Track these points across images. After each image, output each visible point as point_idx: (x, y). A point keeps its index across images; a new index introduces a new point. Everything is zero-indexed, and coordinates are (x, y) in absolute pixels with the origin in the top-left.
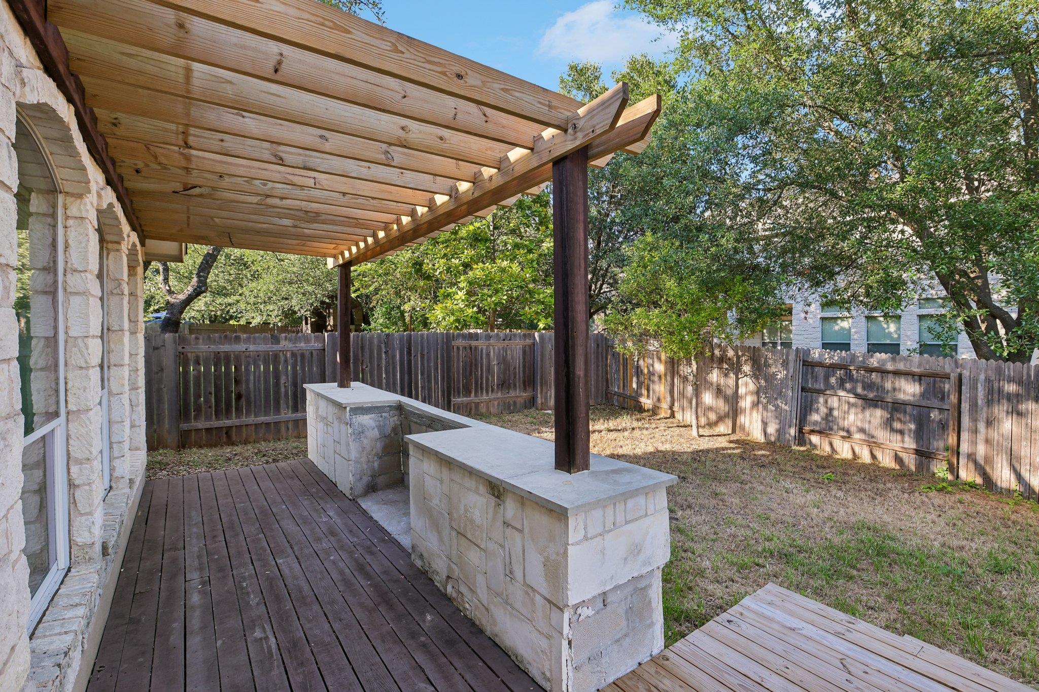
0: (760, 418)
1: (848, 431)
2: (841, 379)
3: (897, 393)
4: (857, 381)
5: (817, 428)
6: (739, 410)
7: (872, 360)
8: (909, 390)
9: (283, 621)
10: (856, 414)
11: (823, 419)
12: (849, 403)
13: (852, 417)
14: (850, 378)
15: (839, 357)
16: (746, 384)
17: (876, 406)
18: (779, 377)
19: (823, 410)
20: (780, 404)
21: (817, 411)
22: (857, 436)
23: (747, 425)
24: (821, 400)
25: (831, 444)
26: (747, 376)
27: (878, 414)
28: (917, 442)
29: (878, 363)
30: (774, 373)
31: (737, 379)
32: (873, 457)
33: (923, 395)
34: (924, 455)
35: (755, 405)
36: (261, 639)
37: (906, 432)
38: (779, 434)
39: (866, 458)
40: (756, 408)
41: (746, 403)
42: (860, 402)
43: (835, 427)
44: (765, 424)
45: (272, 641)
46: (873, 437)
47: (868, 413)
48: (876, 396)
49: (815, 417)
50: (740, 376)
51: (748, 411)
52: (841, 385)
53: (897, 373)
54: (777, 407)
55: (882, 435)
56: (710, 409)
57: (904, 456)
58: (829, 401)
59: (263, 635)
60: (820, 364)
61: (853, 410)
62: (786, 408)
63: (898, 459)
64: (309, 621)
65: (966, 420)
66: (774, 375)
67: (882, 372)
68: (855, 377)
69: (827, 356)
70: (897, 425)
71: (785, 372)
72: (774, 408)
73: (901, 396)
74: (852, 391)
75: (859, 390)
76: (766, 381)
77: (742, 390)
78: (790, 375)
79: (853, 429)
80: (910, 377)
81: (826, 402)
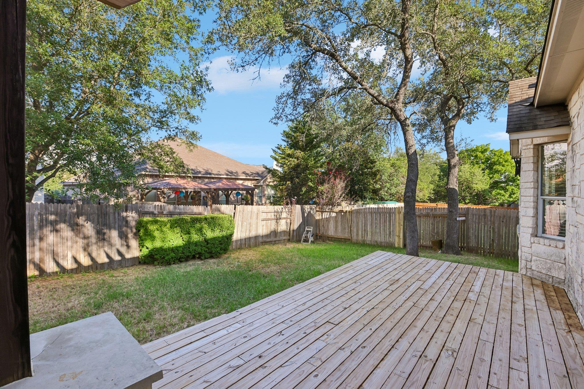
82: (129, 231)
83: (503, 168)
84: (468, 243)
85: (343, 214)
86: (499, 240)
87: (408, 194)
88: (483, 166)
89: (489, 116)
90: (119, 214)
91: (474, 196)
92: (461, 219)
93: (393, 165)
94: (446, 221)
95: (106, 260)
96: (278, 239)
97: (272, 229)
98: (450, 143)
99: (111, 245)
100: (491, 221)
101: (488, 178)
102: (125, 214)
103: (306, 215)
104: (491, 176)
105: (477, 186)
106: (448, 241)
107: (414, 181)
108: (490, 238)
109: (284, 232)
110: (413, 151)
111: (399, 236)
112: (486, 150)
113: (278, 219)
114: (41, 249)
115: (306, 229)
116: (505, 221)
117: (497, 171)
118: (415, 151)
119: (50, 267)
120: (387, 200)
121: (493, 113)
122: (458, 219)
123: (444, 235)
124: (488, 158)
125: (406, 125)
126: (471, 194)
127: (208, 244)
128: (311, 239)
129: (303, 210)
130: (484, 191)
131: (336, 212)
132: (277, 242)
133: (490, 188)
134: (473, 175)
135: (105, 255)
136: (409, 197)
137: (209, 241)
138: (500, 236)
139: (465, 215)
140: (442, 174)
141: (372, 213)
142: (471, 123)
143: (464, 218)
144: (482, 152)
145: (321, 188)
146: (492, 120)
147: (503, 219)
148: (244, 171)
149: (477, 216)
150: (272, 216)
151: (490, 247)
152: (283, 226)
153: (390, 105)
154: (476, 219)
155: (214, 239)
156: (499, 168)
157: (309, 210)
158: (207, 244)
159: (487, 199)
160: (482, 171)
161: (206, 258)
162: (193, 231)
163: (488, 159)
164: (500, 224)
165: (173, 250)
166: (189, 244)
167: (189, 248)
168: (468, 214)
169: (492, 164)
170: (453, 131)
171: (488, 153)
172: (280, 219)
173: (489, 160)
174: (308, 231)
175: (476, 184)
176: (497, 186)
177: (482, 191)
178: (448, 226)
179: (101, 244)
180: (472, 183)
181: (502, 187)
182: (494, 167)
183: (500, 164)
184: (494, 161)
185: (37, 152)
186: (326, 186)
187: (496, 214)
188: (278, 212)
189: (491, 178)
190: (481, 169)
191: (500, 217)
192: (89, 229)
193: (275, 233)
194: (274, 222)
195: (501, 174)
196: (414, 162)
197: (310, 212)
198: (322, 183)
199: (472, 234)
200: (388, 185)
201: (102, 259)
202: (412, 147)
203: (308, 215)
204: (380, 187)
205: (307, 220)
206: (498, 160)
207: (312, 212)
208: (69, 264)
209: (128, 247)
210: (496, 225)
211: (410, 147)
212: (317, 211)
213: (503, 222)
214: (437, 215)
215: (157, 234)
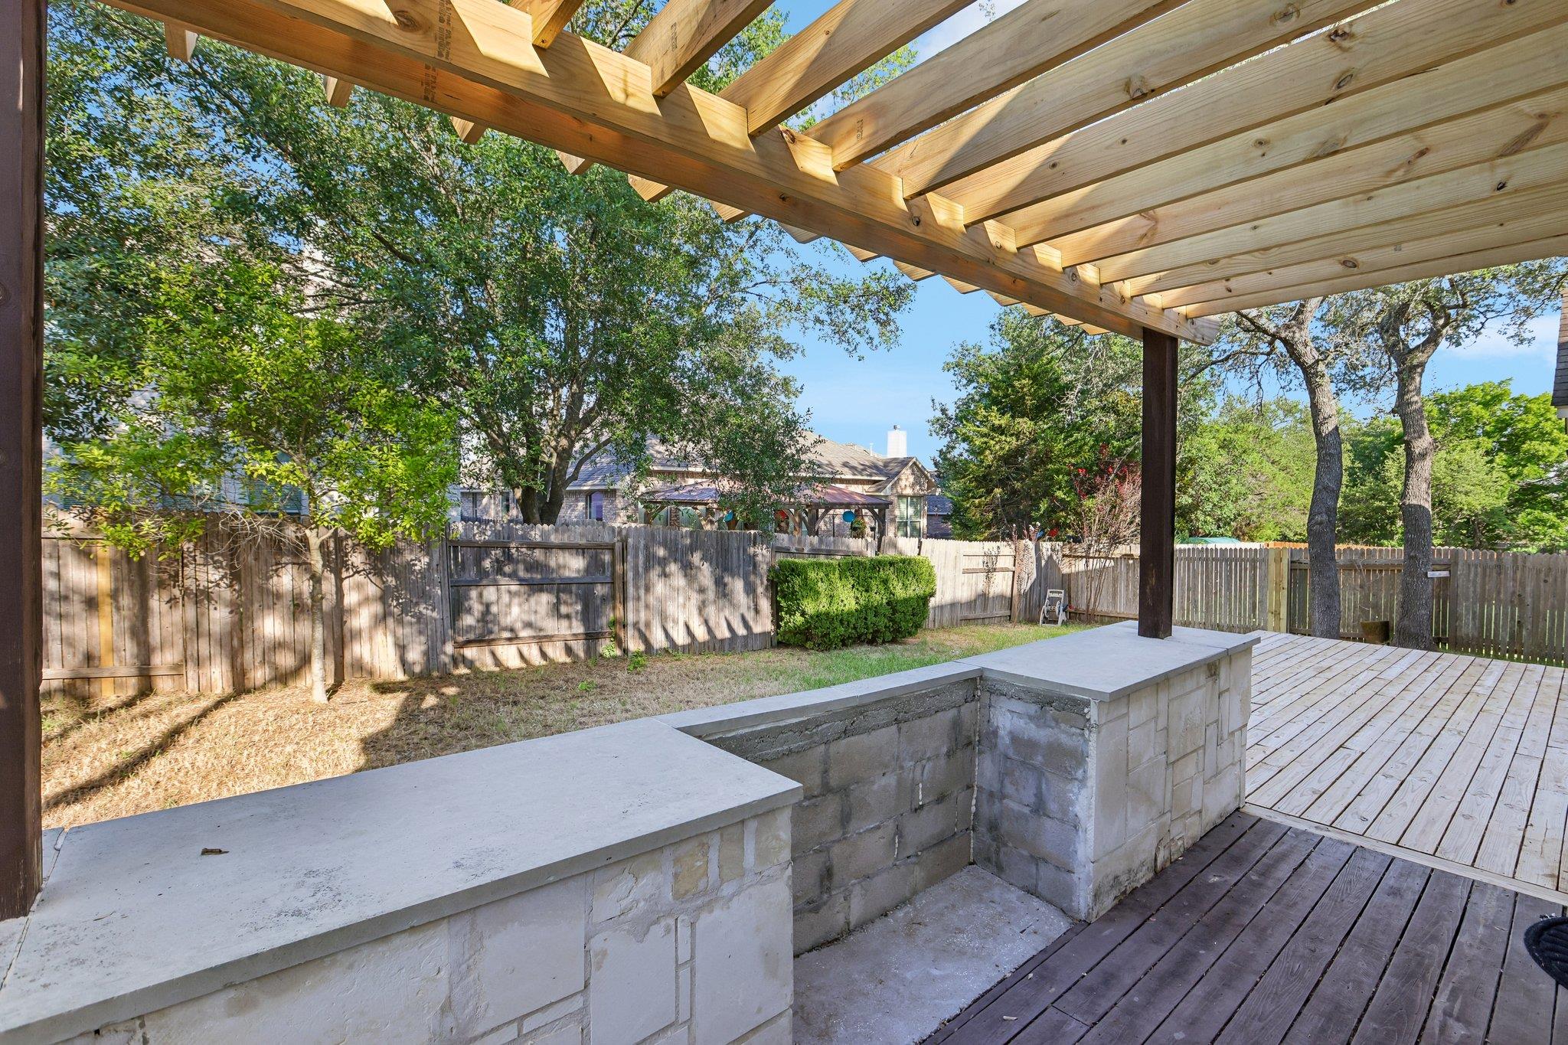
0: (390, 640)
1: (512, 630)
2: (497, 561)
3: (561, 571)
4: (518, 562)
5: (472, 636)
6: (348, 635)
7: (533, 533)
8: (574, 565)
9: (1399, 1015)
10: (520, 605)
11: (478, 621)
12: (510, 592)
13: (515, 610)
14: (509, 558)
15: (493, 532)
16: (359, 587)
17: (541, 591)
18: (417, 568)
19: (477, 608)
20: (424, 611)
21: (469, 611)
22: (524, 633)
23: (367, 658)
24: (474, 594)
25: (493, 654)
26: (358, 572)
27: (545, 599)
28: (584, 625)
29: (541, 536)
30: (408, 563)
31: (339, 581)
32: (544, 655)
33: (587, 570)
34: (592, 637)
35: (381, 620)
36: (1458, 1019)
37: (573, 615)
38: (428, 660)
39: (536, 659)
40: (382, 625)
41: (361, 620)
42: (523, 589)
43: (496, 629)
44: (402, 648)
45: (1441, 1001)
46: (541, 630)
47: (533, 600)
48: (542, 579)
49: (468, 620)
50: (344, 575)
51: (365, 635)
52: (499, 571)
53: (563, 547)
54: (420, 617)
55: (551, 626)
56: (278, 646)
57: (573, 644)
58: (485, 593)
59: (1451, 1021)
60: (469, 544)
61: (516, 601)
62: (435, 614)
63: (569, 650)
64: (1359, 984)
65: (631, 590)
66: (409, 566)
67: (547, 547)
68: (515, 556)
69: (476, 531)
70: (564, 609)
71: (427, 559)
72: (414, 620)
73: (567, 574)
74: (513, 575)
75: (522, 574)
76: (396, 577)
77: (351, 598)
78: (435, 563)
79: (518, 625)
80: (574, 551)
81: (481, 595)
82: (758, 582)
83: (1552, 448)
84: (1455, 629)
85: (1131, 562)
86: (1535, 624)
87: (1318, 518)
88: (1488, 444)
89: (1512, 330)
90: (745, 550)
91: (1460, 526)
92: (1437, 574)
93: (1225, 445)
94: (1398, 580)
95: (727, 634)
96: (988, 614)
97: (979, 591)
98: (1410, 403)
99: (734, 606)
100: (1514, 580)
101: (1505, 476)
102: (752, 550)
103: (1043, 563)
104: (1514, 470)
105: (1470, 499)
106: (1406, 622)
107: (1333, 491)
108: (1513, 618)
109: (1002, 597)
110: (1330, 429)
111: (1277, 614)
112: (1497, 399)
113: (990, 571)
114: (647, 606)
115: (1049, 595)
116: (1550, 580)
117: (1534, 458)
118: (1337, 428)
119: (658, 639)
120: (1206, 535)
121: (1521, 324)
122: (1430, 574)
123: (1392, 612)
124: (1503, 421)
125: (1316, 374)
126: (1449, 520)
127: (895, 611)
128: (1062, 617)
129: (1038, 549)
130: (1492, 513)
131: (1116, 560)
132: (987, 621)
133: (1509, 505)
134: (1455, 468)
135: (725, 625)
136: (1321, 523)
137: (898, 608)
138: (1537, 616)
139: (1447, 567)
140: (1357, 464)
141: (1207, 559)
142: (1458, 344)
143: (1445, 574)
144: (1486, 405)
145: (1088, 503)
146: (1522, 341)
147: (1547, 575)
148: (845, 460)
149: (1479, 570)
150: (978, 563)
151: (1512, 637)
152: (1001, 584)
153: (1283, 335)
154: (1476, 575)
155: (906, 601)
156: (1541, 448)
157: (1049, 553)
158: (893, 614)
159: (1499, 537)
160: (1487, 459)
161: (884, 642)
162: (874, 584)
163: (1503, 424)
164: (1538, 586)
165: (842, 619)
166: (864, 611)
167: (866, 619)
168: (1456, 563)
169: (1517, 436)
170: (1421, 376)
171: (1504, 405)
172: (995, 570)
173: (1508, 425)
174: (1053, 601)
175: (1467, 494)
176: (1535, 499)
177: (1486, 514)
178: (1406, 589)
179: (721, 602)
180: (1454, 490)
181: (1548, 502)
182: (1525, 447)
183: (1543, 436)
184: (1524, 429)
185: (573, 433)
186: (1100, 497)
187: (1528, 564)
188: (990, 556)
189: (1513, 477)
190: (1481, 451)
191: (1539, 572)
192: (706, 574)
193: (983, 598)
194: (983, 576)
195: (1548, 466)
196: (1332, 451)
197: (1050, 557)
198: (1091, 491)
199: (1467, 610)
200: (1215, 497)
201: (723, 633)
202: (1329, 420)
203: (1047, 562)
204: (1190, 501)
205: (1047, 573)
206: (1537, 425)
207: (1055, 557)
208: (681, 638)
209: (757, 611)
210: (1528, 589)
211: (1325, 419)
212: (1064, 556)
213: (1546, 581)
214: (1375, 565)
215: (822, 587)
